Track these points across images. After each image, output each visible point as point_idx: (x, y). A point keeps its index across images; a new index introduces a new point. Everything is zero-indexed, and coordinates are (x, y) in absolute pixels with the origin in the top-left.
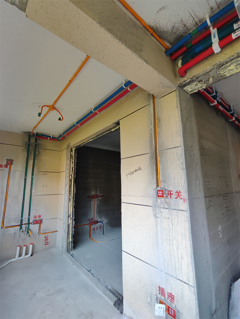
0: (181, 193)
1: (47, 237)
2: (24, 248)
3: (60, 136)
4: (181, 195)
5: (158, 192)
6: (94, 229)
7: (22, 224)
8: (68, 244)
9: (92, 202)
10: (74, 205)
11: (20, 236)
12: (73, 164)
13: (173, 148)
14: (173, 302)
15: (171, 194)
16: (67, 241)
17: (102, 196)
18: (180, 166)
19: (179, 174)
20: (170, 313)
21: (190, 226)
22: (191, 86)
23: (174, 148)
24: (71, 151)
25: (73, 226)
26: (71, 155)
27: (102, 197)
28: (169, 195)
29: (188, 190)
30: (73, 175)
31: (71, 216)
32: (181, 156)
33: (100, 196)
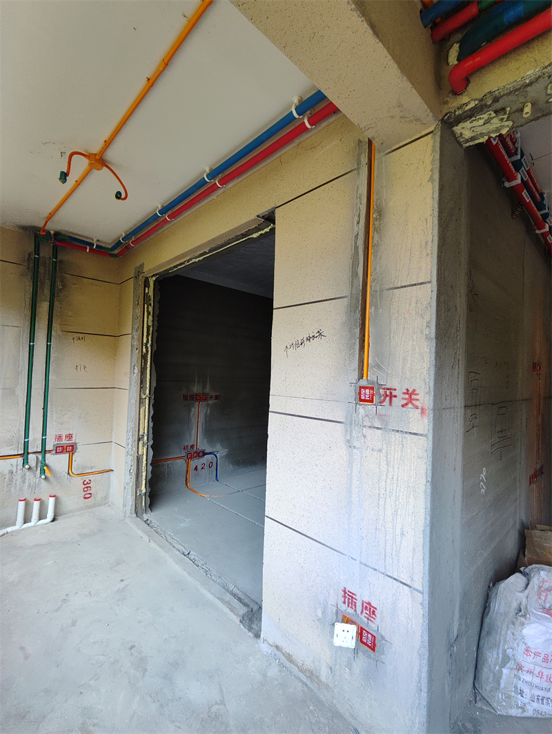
0: (418, 394)
1: (88, 483)
2: (36, 505)
3: (118, 244)
4: (417, 400)
5: (360, 390)
6: (196, 468)
7: (28, 453)
8: (137, 499)
9: (193, 409)
10: (151, 415)
11: (25, 479)
12: (151, 318)
13: (409, 286)
14: (372, 619)
15: (391, 396)
16: (136, 493)
17: (216, 396)
18: (422, 332)
19: (417, 349)
20: (365, 641)
21: (430, 468)
22: (475, 124)
23: (412, 285)
24: (146, 284)
25: (150, 462)
26: (146, 296)
27: (216, 399)
28: (388, 399)
29: (434, 388)
30: (149, 345)
31: (145, 438)
32: (426, 307)
33: (211, 397)
